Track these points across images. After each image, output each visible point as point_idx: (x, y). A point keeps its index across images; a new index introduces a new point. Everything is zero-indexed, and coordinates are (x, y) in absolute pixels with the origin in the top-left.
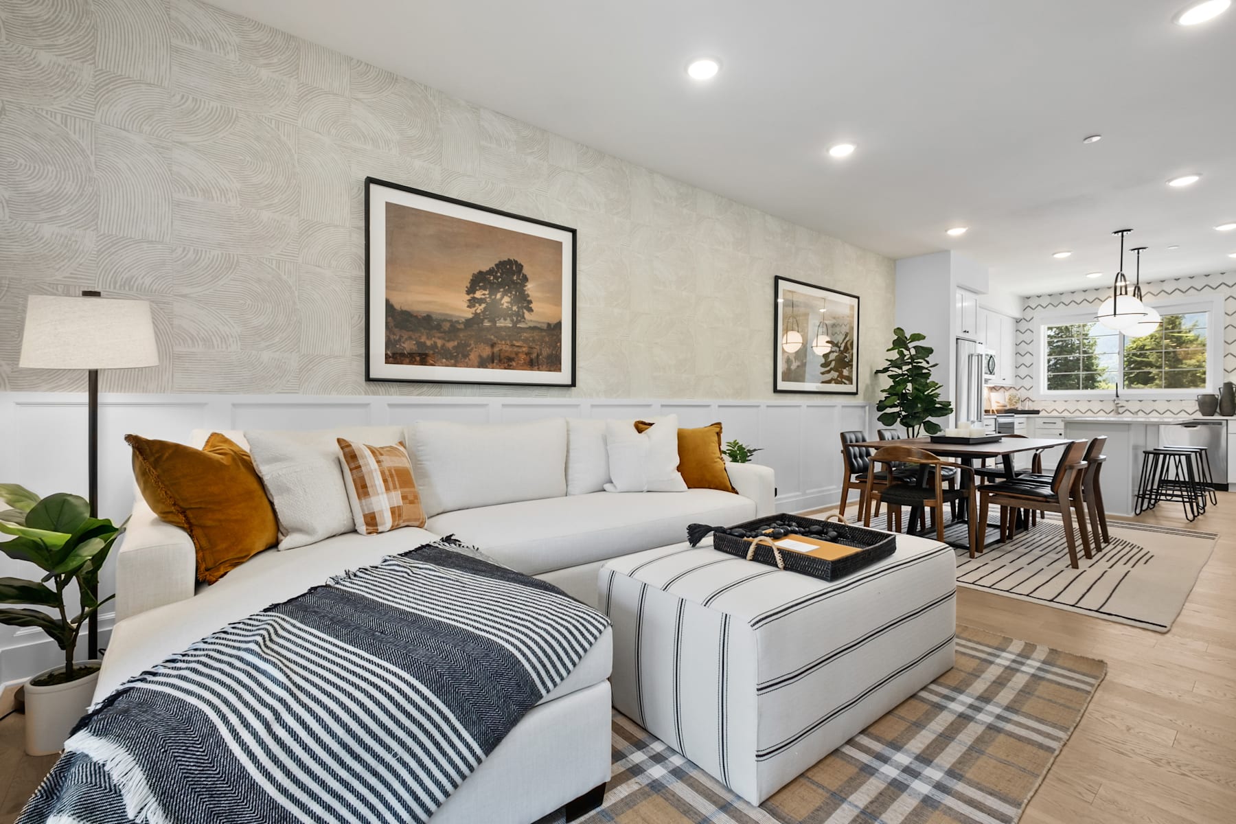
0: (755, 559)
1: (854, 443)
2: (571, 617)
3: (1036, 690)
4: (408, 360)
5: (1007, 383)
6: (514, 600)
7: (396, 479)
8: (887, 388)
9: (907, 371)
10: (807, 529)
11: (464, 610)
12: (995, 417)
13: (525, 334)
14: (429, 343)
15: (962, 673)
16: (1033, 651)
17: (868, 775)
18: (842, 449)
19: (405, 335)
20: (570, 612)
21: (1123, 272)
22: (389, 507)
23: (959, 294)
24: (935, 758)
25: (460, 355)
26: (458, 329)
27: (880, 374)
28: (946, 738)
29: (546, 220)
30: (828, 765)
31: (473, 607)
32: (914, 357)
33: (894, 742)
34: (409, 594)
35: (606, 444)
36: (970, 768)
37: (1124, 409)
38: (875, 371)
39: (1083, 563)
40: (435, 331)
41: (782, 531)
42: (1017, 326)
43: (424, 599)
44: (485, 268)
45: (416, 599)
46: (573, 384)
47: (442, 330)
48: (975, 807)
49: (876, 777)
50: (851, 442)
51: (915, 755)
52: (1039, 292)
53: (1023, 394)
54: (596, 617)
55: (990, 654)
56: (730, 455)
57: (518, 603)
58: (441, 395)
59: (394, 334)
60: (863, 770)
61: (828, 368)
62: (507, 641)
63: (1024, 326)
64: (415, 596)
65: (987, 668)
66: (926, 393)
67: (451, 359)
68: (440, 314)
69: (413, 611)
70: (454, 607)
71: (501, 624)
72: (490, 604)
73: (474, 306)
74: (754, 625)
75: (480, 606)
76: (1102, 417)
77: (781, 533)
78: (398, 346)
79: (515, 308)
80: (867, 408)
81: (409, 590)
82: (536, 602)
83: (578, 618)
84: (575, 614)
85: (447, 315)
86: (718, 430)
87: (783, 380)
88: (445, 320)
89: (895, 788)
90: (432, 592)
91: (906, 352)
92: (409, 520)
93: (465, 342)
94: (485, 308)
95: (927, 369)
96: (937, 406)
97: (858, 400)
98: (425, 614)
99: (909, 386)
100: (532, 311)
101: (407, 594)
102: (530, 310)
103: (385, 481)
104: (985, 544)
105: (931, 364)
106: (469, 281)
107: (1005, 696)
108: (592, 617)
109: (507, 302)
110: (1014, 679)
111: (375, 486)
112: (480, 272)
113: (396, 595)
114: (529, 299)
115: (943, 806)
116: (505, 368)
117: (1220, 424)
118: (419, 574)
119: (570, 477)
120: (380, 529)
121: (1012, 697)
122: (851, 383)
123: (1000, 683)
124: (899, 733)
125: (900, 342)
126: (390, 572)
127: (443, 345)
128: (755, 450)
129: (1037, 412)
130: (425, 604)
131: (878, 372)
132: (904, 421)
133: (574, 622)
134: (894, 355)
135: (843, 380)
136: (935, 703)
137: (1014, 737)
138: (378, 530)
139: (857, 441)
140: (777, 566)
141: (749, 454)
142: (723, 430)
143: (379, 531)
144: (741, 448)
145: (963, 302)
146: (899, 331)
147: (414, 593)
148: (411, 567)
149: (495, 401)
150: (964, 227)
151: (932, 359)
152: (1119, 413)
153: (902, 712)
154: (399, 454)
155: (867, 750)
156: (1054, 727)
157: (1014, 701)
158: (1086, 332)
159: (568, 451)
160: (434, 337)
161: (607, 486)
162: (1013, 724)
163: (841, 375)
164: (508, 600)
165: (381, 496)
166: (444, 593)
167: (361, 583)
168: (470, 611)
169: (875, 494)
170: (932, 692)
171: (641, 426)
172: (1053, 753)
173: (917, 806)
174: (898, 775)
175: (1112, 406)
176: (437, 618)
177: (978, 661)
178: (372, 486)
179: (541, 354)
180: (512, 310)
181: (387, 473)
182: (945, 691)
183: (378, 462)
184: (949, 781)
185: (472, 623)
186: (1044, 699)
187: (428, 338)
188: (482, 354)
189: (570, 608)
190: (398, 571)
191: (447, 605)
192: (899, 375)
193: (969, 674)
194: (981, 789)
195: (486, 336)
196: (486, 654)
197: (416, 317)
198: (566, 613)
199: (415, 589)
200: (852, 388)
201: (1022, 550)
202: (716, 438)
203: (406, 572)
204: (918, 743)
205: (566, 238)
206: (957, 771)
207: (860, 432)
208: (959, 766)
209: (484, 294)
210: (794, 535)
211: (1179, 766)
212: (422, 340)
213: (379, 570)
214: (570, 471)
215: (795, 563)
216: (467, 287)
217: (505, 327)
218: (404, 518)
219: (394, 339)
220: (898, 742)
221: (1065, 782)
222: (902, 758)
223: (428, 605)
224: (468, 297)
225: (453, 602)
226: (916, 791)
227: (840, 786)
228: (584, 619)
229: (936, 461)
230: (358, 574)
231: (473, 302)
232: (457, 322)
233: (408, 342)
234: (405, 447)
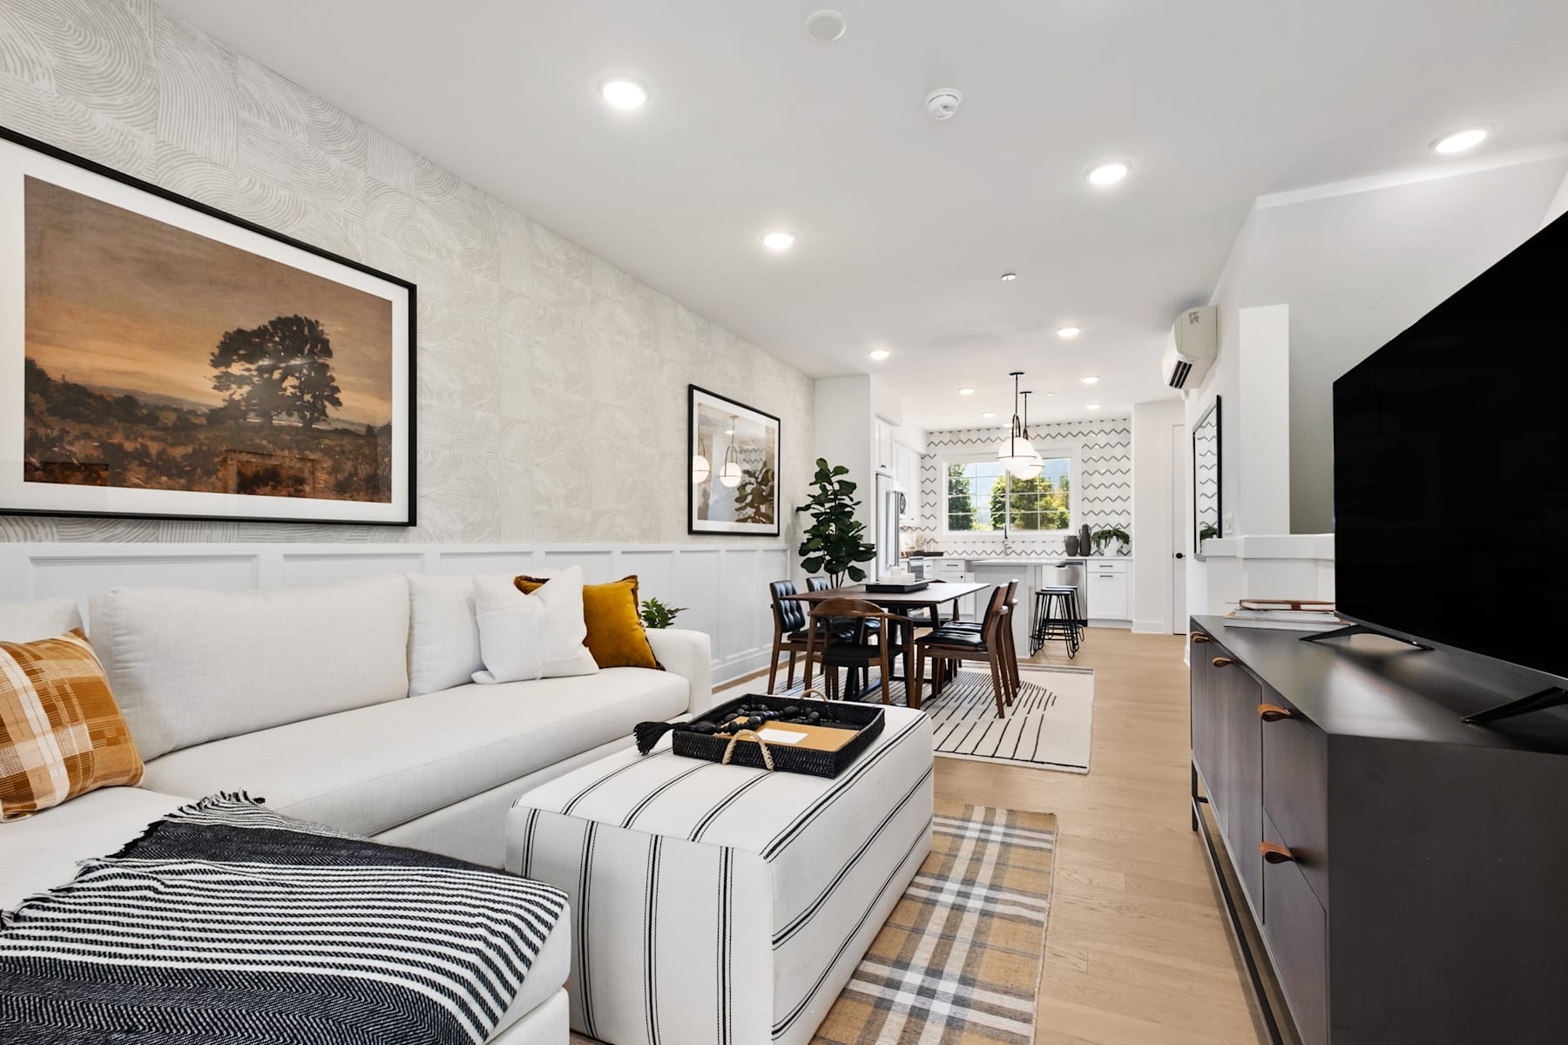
0: (734, 761)
1: (785, 596)
2: (508, 903)
3: (1008, 858)
4: (80, 476)
5: (914, 524)
6: (400, 897)
7: (75, 701)
8: (809, 529)
9: (829, 508)
10: (781, 712)
11: (308, 938)
12: (908, 560)
13: (327, 441)
14: (129, 446)
15: (941, 856)
16: (994, 816)
17: (885, 1011)
18: (772, 602)
19: (74, 429)
20: (504, 896)
21: (1018, 414)
22: (60, 758)
23: (878, 422)
24: (944, 966)
25: (199, 471)
26: (195, 424)
27: (801, 512)
28: (947, 938)
29: (364, 263)
30: (839, 1014)
31: (324, 928)
32: (839, 493)
33: (900, 959)
34: (172, 933)
35: (474, 613)
36: (979, 968)
37: (1011, 550)
38: (795, 508)
39: (1007, 711)
40: (145, 426)
41: (759, 718)
42: (922, 462)
43: (210, 935)
44: (250, 326)
45: (191, 939)
46: (412, 521)
47: (159, 424)
48: (997, 1014)
49: (894, 1010)
50: (782, 594)
51: (924, 970)
52: (940, 429)
53: (928, 535)
54: (547, 894)
55: (958, 827)
56: (646, 619)
57: (411, 901)
58: (157, 540)
59: (46, 426)
60: (879, 1007)
61: (743, 504)
62: (407, 976)
63: (928, 463)
64: (187, 934)
65: (961, 845)
66: (850, 535)
67: (180, 478)
68: (157, 397)
69: (192, 966)
70: (284, 938)
71: (391, 947)
72: (357, 916)
73: (228, 389)
74: (768, 856)
75: (337, 924)
76: (994, 560)
77: (757, 722)
78: (56, 449)
79: (308, 397)
80: (789, 552)
81: (170, 923)
82: (441, 891)
83: (519, 902)
84: (512, 897)
85: (170, 398)
86: (633, 585)
87: (699, 518)
88: (166, 408)
89: (917, 1018)
90: (225, 918)
91: (829, 487)
92: (105, 777)
93: (209, 448)
94: (249, 393)
95: (850, 506)
96: (861, 549)
97: (779, 543)
98: (223, 967)
99: (833, 527)
100: (340, 404)
101: (166, 933)
102: (337, 403)
103: (50, 708)
104: (922, 700)
105: (855, 501)
106: (218, 344)
107: (985, 873)
108: (540, 896)
109: (294, 387)
110: (987, 852)
111: (27, 720)
112: (240, 332)
113: (140, 941)
114: (334, 384)
115: (967, 1024)
116: (290, 495)
117: (1081, 564)
118: (181, 886)
119: (415, 667)
120: (40, 804)
121: (991, 873)
122: (773, 523)
123: (977, 859)
124: (901, 946)
125: (823, 476)
126: (107, 893)
127: (161, 454)
128: (677, 610)
129: (941, 554)
130: (217, 945)
131: (799, 509)
132: (829, 567)
133: (514, 909)
134: (817, 490)
135: (761, 518)
136: (926, 899)
137: (1006, 919)
138: (35, 806)
139: (787, 594)
140: (764, 767)
141: (670, 616)
142: (639, 585)
143: (38, 808)
144: (660, 608)
145: (880, 432)
146: (821, 462)
147: (184, 929)
148: (156, 873)
149: (271, 550)
150: (887, 351)
151: (855, 495)
152: (1007, 555)
153: (897, 919)
154: (76, 653)
155: (874, 979)
156: (1035, 897)
157: (995, 877)
158: (960, 471)
159: (411, 627)
160: (143, 436)
161: (478, 676)
162: (1001, 903)
163: (758, 512)
164: (391, 900)
165: (40, 741)
166: (253, 914)
167: (38, 933)
168: (319, 938)
169: (817, 656)
170: (919, 886)
171: (525, 583)
172: (1042, 926)
173: (944, 1034)
174: (915, 1001)
175: (1000, 548)
176: (255, 968)
177: (950, 838)
178: (17, 722)
179: (356, 474)
180: (302, 400)
181: (54, 692)
182: (931, 882)
183: (31, 673)
184: (965, 991)
185: (331, 960)
186: (1019, 868)
187: (127, 438)
188: (243, 471)
189: (501, 889)
190: (128, 889)
191: (266, 937)
192: (822, 514)
193: (946, 855)
194: (995, 991)
195: (251, 440)
196: (372, 1011)
197: (101, 397)
198: (497, 898)
199: (181, 920)
200: (772, 529)
201: (953, 704)
202: (631, 598)
203: (148, 888)
204: (923, 954)
205: (399, 297)
206: (969, 976)
207: (789, 581)
208: (969, 969)
209: (248, 370)
210: (771, 722)
211: (1136, 910)
212: (116, 441)
213: (76, 894)
214: (415, 657)
215: (789, 760)
216: (213, 354)
217: (289, 426)
218: (97, 774)
219: (47, 436)
220: (903, 958)
221: (1060, 956)
222: (913, 978)
223: (223, 945)
224: (217, 372)
225: (279, 928)
226: (938, 1014)
227: (860, 1037)
228: (529, 901)
229: (879, 614)
230: (27, 912)
231: (223, 382)
232: (193, 413)
233: (82, 442)
234: (85, 639)
